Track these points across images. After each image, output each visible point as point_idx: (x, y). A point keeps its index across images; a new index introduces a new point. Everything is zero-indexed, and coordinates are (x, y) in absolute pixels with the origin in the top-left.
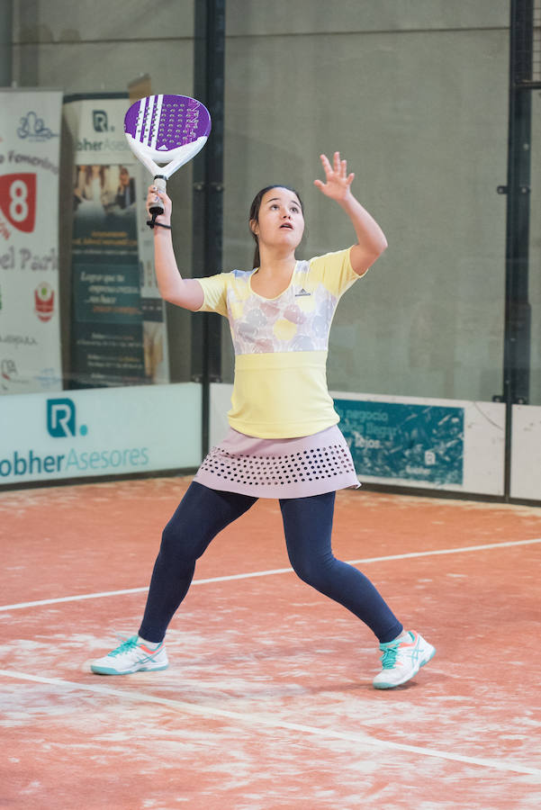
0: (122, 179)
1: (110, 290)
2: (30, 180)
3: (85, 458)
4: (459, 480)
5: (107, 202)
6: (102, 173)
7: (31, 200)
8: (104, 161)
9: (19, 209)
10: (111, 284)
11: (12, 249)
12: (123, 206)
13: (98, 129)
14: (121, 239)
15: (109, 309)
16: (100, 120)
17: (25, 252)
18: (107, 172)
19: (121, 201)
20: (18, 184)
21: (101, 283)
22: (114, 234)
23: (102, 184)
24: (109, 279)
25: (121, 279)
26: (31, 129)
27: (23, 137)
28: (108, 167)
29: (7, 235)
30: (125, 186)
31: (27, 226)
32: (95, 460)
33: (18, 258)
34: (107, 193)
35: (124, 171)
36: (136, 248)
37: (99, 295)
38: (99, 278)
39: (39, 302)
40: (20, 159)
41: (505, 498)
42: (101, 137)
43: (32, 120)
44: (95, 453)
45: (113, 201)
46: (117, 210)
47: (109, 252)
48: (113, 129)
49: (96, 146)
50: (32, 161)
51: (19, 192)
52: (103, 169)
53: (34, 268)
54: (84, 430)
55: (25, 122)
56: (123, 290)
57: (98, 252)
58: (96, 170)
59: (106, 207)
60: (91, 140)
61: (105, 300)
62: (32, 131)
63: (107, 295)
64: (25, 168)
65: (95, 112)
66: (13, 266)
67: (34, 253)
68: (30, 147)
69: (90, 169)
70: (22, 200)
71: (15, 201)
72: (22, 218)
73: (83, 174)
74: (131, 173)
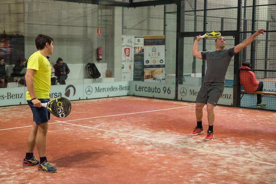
2: (129, 49)
6: (138, 48)
7: (129, 52)
8: (139, 46)
9: (127, 53)
10: (139, 63)
11: (126, 59)
17: (128, 60)
19: (141, 52)
20: (127, 50)
21: (137, 64)
23: (138, 49)
25: (140, 63)
29: (125, 57)
31: (128, 56)
33: (127, 61)
34: (139, 51)
35: (141, 48)
36: (144, 58)
38: (136, 63)
39: (130, 67)
40: (128, 46)
42: (139, 43)
43: (130, 40)
46: (140, 53)
49: (138, 44)
51: (127, 51)
53: (129, 62)
56: (140, 64)
57: (137, 59)
62: (130, 42)
64: (128, 47)
66: (126, 62)
68: (129, 44)
69: (136, 48)
70: (128, 52)
71: (127, 52)
72: (128, 54)
73: (135, 48)
74: (143, 48)
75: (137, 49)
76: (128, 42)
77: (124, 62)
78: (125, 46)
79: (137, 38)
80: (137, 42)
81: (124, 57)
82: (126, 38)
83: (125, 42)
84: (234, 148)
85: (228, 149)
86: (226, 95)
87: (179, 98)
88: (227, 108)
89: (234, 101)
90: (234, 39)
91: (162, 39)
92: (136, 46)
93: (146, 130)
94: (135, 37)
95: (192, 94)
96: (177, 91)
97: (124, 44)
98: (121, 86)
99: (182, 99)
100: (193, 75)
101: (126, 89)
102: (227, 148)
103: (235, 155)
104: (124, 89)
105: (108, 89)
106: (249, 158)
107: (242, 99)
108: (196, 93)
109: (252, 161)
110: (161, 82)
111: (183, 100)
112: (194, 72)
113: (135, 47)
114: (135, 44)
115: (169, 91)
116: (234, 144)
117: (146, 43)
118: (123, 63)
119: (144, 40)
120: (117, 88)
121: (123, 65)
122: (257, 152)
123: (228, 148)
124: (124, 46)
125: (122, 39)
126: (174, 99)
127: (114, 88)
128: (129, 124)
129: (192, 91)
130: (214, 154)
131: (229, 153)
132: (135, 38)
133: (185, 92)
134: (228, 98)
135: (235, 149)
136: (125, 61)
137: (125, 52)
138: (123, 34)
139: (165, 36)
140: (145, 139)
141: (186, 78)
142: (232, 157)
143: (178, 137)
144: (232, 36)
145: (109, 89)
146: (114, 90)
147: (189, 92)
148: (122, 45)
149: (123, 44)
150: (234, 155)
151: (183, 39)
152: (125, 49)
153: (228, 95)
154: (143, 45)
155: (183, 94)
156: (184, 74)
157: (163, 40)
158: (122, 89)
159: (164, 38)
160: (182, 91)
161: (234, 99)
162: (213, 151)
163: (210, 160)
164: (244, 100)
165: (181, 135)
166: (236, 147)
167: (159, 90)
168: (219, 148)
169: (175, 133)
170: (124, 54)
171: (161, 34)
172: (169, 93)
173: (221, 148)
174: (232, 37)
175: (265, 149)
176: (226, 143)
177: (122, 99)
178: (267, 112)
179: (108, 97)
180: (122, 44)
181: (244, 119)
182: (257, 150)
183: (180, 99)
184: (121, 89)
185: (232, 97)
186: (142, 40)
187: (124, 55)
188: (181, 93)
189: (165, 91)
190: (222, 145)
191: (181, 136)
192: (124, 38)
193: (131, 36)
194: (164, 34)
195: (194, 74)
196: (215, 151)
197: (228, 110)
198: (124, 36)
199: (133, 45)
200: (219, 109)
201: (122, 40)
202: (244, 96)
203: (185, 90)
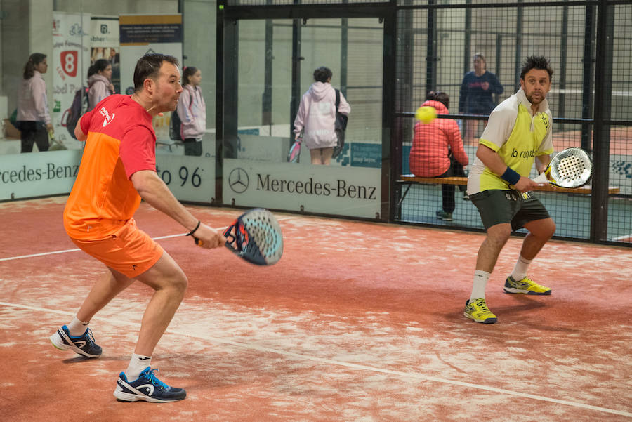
0: (111, 54)
2: (75, 53)
6: (103, 51)
7: (75, 63)
8: (105, 46)
9: (70, 67)
11: (66, 85)
13: (103, 32)
16: (104, 28)
17: (72, 85)
18: (106, 50)
20: (70, 55)
23: (103, 55)
26: (76, 30)
27: (72, 35)
28: (106, 48)
29: (64, 78)
31: (73, 74)
33: (69, 89)
35: (112, 50)
40: (72, 44)
42: (104, 36)
43: (76, 27)
48: (110, 33)
49: (101, 40)
50: (76, 45)
51: (70, 59)
52: (104, 50)
55: (74, 28)
58: (100, 50)
60: (99, 37)
62: (76, 32)
64: (73, 48)
65: (102, 26)
66: (66, 92)
67: (76, 86)
68: (76, 39)
69: (97, 49)
70: (71, 63)
71: (68, 63)
72: (70, 71)
73: (95, 51)
74: (117, 51)
75: (100, 54)
76: (73, 33)
77: (61, 94)
78: (62, 44)
79: (100, 22)
80: (98, 34)
81: (61, 79)
82: (65, 22)
83: (63, 34)
84: (389, 345)
85: (374, 348)
86: (362, 190)
87: (227, 199)
88: (364, 226)
89: (382, 206)
90: (382, 25)
91: (174, 25)
92: (96, 44)
93: (129, 298)
94: (93, 18)
95: (263, 187)
96: (219, 178)
97: (61, 40)
98: (51, 167)
99: (234, 203)
100: (264, 130)
101: (68, 175)
102: (369, 348)
103: (393, 366)
104: (60, 174)
105: (11, 176)
106: (433, 373)
107: (406, 201)
108: (275, 183)
109: (442, 384)
110: (171, 151)
111: (237, 204)
112: (267, 121)
113: (92, 49)
114: (93, 39)
115: (196, 179)
116: (390, 334)
117: (127, 36)
118: (59, 97)
119: (121, 26)
120: (39, 172)
121: (58, 103)
122: (453, 353)
123: (372, 346)
124: (59, 45)
125: (54, 24)
126: (210, 201)
127: (31, 172)
128: (78, 281)
129: (264, 178)
130: (333, 365)
131: (377, 362)
132: (93, 21)
133: (244, 179)
134: (368, 196)
135: (393, 348)
136: (63, 90)
137: (63, 63)
138: (55, 9)
139: (183, 16)
140: (128, 327)
141: (244, 141)
142: (384, 374)
143: (227, 316)
144: (377, 19)
145: (14, 174)
146: (31, 177)
147: (254, 182)
148: (55, 43)
149: (57, 40)
150: (389, 365)
151: (236, 24)
152: (64, 55)
153: (367, 189)
154: (118, 43)
155: (238, 187)
156: (239, 128)
157: (177, 27)
158: (56, 174)
159: (179, 22)
160: (234, 179)
161: (382, 201)
162: (330, 357)
163: (321, 384)
164: (411, 202)
165: (235, 310)
166: (394, 343)
167: (166, 174)
168: (347, 347)
169: (217, 304)
170: (61, 69)
171: (171, 10)
172: (196, 183)
173: (353, 348)
174: (375, 22)
175: (475, 345)
176: (367, 331)
177: (55, 204)
178: (473, 236)
179: (13, 199)
180: (55, 37)
181: (414, 256)
182: (453, 349)
183: (230, 203)
184: (51, 174)
185: (378, 193)
186: (114, 27)
187: (60, 72)
188: (231, 186)
189: (185, 179)
190: (356, 336)
191: (235, 313)
192: (58, 21)
193: (82, 16)
194: (180, 9)
195: (268, 127)
196: (335, 358)
197: (367, 231)
198: (58, 16)
199: (87, 43)
200: (342, 231)
201: (55, 27)
202: (411, 190)
203: (242, 174)
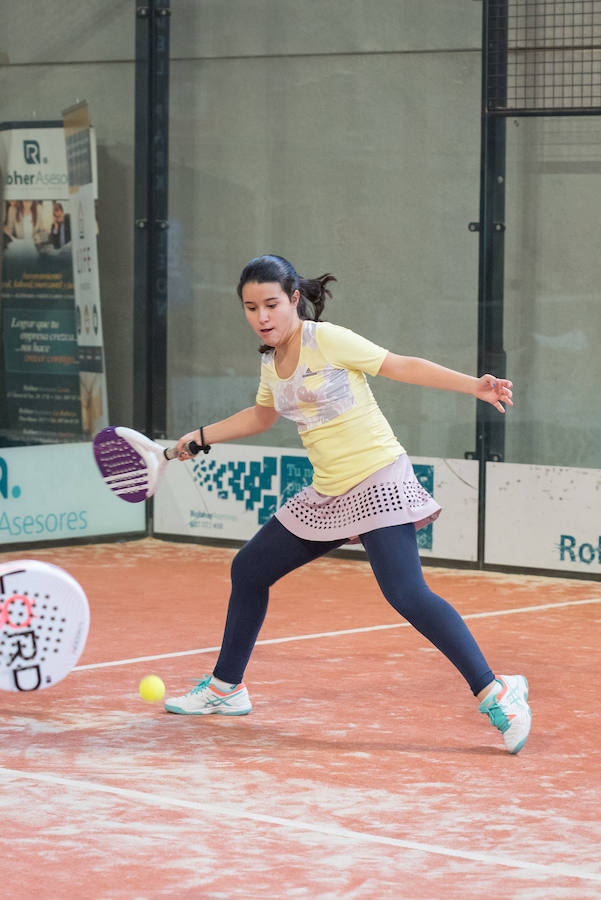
0: (56, 215)
1: (44, 337)
3: (17, 522)
4: (428, 545)
5: (39, 241)
6: (34, 210)
10: (44, 331)
12: (57, 245)
13: (30, 161)
14: (57, 281)
15: (43, 358)
16: (32, 150)
18: (39, 207)
19: (54, 239)
21: (34, 330)
22: (48, 277)
23: (35, 220)
24: (43, 325)
25: (55, 325)
28: (40, 202)
30: (59, 224)
32: (28, 525)
35: (58, 207)
36: (72, 292)
37: (32, 343)
38: (31, 324)
41: (480, 564)
42: (33, 169)
44: (28, 517)
45: (46, 239)
46: (51, 250)
47: (41, 296)
48: (46, 161)
49: (28, 180)
52: (35, 204)
54: (17, 492)
56: (58, 337)
57: (30, 296)
58: (28, 206)
59: (39, 246)
60: (22, 173)
61: (37, 349)
63: (40, 343)
65: (26, 143)
69: (19, 206)
73: (13, 210)
74: (66, 209)
75: (27, 218)
79: (17, 135)
154: (67, 186)
